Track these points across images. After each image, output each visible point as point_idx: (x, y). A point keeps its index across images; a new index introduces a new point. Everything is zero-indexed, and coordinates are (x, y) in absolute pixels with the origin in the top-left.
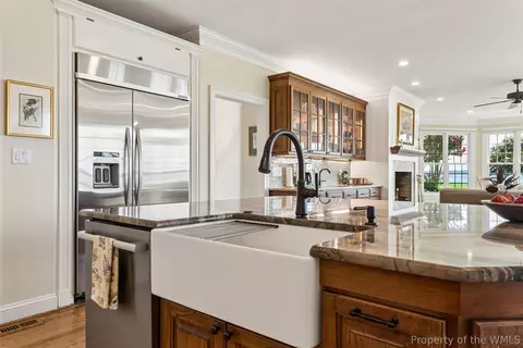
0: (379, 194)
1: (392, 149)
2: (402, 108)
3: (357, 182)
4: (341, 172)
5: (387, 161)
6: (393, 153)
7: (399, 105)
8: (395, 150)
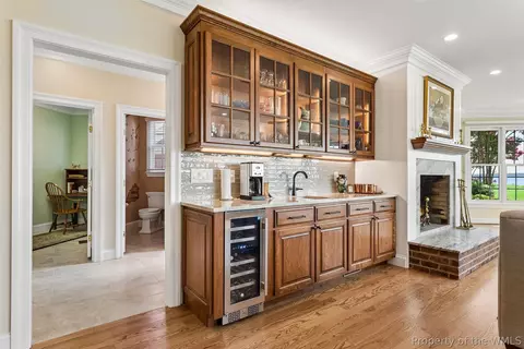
0: (394, 207)
1: (413, 142)
2: (430, 84)
3: (359, 190)
4: (337, 175)
5: (405, 159)
6: (414, 148)
7: (427, 79)
8: (419, 143)
